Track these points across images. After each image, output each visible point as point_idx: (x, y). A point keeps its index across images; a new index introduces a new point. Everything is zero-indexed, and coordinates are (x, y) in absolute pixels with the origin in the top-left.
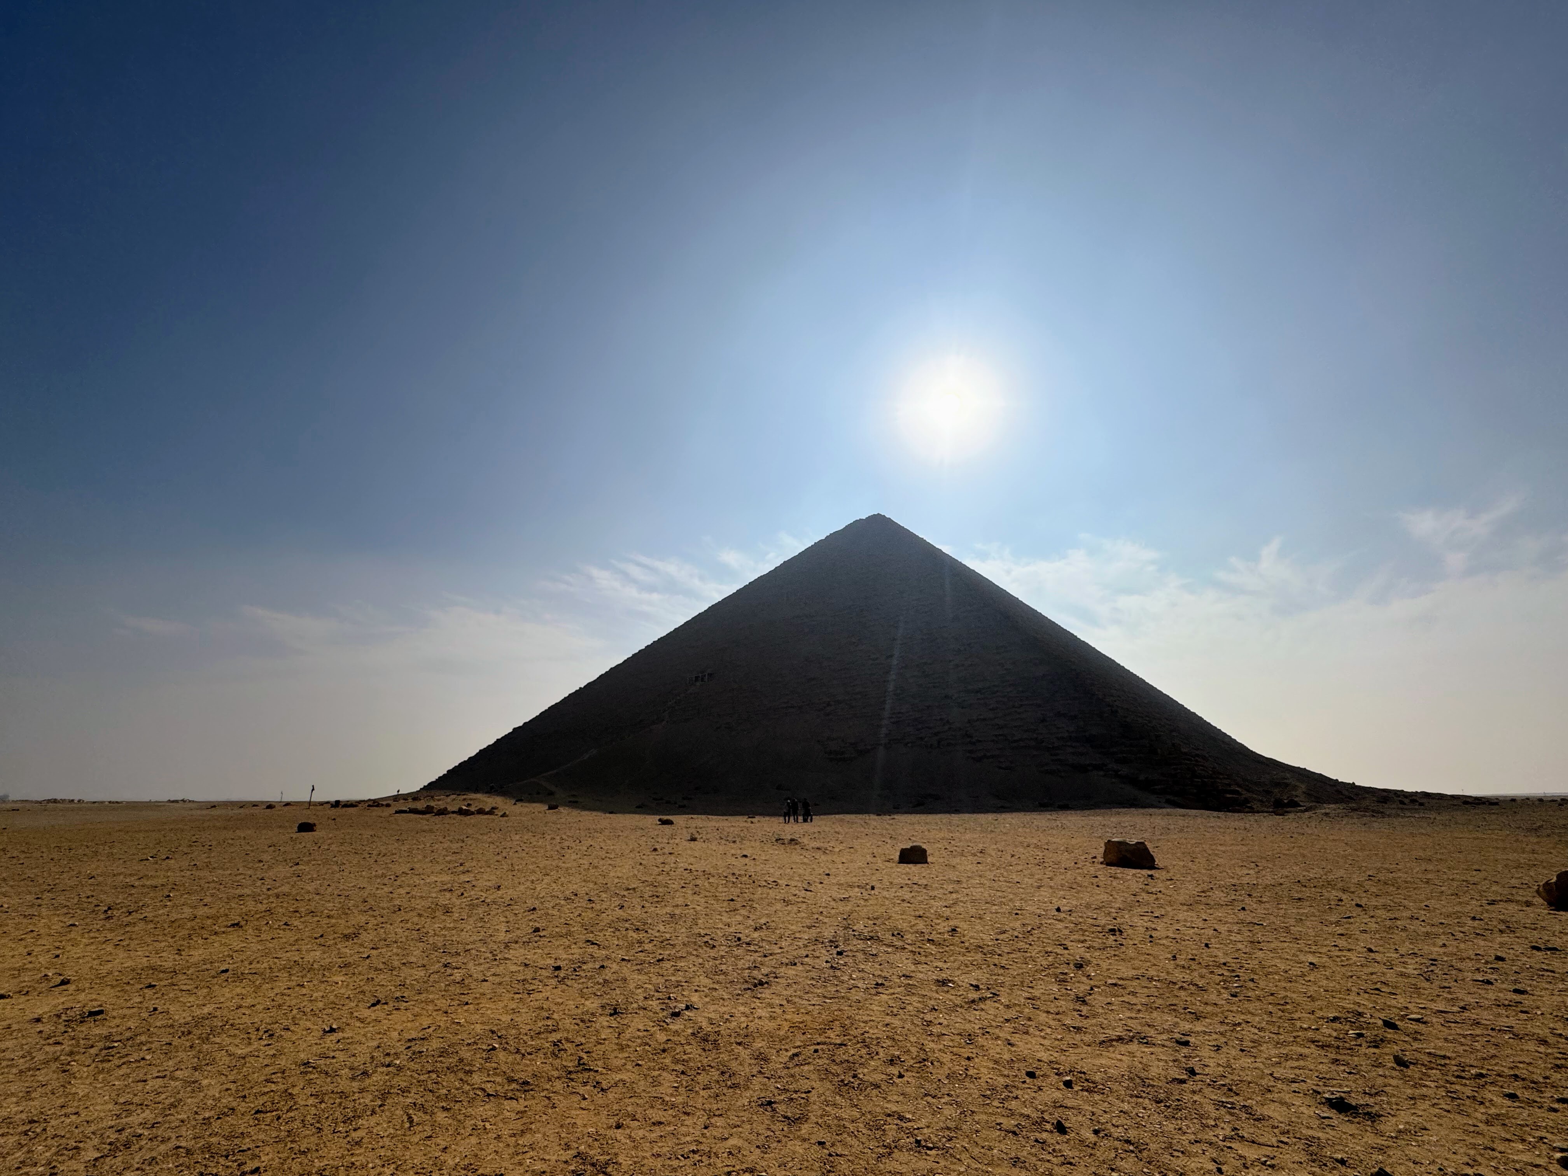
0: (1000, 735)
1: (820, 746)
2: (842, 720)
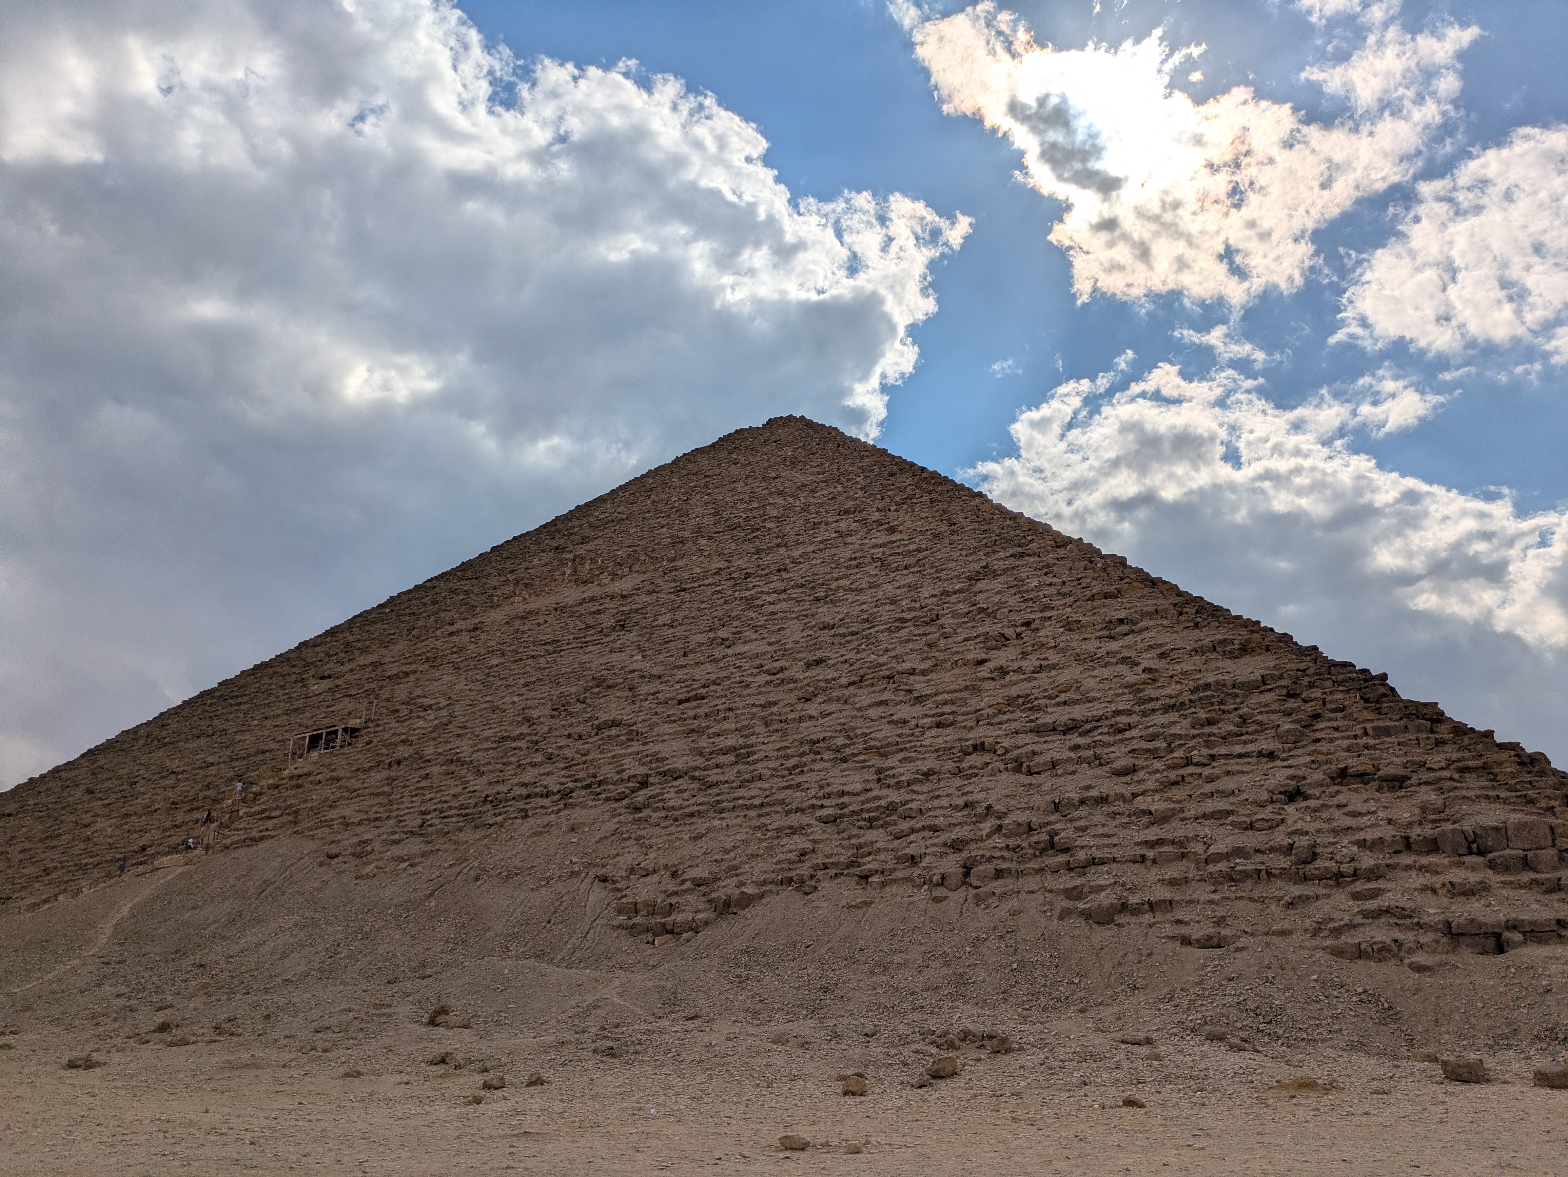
0: (1160, 842)
1: (604, 893)
2: (676, 820)
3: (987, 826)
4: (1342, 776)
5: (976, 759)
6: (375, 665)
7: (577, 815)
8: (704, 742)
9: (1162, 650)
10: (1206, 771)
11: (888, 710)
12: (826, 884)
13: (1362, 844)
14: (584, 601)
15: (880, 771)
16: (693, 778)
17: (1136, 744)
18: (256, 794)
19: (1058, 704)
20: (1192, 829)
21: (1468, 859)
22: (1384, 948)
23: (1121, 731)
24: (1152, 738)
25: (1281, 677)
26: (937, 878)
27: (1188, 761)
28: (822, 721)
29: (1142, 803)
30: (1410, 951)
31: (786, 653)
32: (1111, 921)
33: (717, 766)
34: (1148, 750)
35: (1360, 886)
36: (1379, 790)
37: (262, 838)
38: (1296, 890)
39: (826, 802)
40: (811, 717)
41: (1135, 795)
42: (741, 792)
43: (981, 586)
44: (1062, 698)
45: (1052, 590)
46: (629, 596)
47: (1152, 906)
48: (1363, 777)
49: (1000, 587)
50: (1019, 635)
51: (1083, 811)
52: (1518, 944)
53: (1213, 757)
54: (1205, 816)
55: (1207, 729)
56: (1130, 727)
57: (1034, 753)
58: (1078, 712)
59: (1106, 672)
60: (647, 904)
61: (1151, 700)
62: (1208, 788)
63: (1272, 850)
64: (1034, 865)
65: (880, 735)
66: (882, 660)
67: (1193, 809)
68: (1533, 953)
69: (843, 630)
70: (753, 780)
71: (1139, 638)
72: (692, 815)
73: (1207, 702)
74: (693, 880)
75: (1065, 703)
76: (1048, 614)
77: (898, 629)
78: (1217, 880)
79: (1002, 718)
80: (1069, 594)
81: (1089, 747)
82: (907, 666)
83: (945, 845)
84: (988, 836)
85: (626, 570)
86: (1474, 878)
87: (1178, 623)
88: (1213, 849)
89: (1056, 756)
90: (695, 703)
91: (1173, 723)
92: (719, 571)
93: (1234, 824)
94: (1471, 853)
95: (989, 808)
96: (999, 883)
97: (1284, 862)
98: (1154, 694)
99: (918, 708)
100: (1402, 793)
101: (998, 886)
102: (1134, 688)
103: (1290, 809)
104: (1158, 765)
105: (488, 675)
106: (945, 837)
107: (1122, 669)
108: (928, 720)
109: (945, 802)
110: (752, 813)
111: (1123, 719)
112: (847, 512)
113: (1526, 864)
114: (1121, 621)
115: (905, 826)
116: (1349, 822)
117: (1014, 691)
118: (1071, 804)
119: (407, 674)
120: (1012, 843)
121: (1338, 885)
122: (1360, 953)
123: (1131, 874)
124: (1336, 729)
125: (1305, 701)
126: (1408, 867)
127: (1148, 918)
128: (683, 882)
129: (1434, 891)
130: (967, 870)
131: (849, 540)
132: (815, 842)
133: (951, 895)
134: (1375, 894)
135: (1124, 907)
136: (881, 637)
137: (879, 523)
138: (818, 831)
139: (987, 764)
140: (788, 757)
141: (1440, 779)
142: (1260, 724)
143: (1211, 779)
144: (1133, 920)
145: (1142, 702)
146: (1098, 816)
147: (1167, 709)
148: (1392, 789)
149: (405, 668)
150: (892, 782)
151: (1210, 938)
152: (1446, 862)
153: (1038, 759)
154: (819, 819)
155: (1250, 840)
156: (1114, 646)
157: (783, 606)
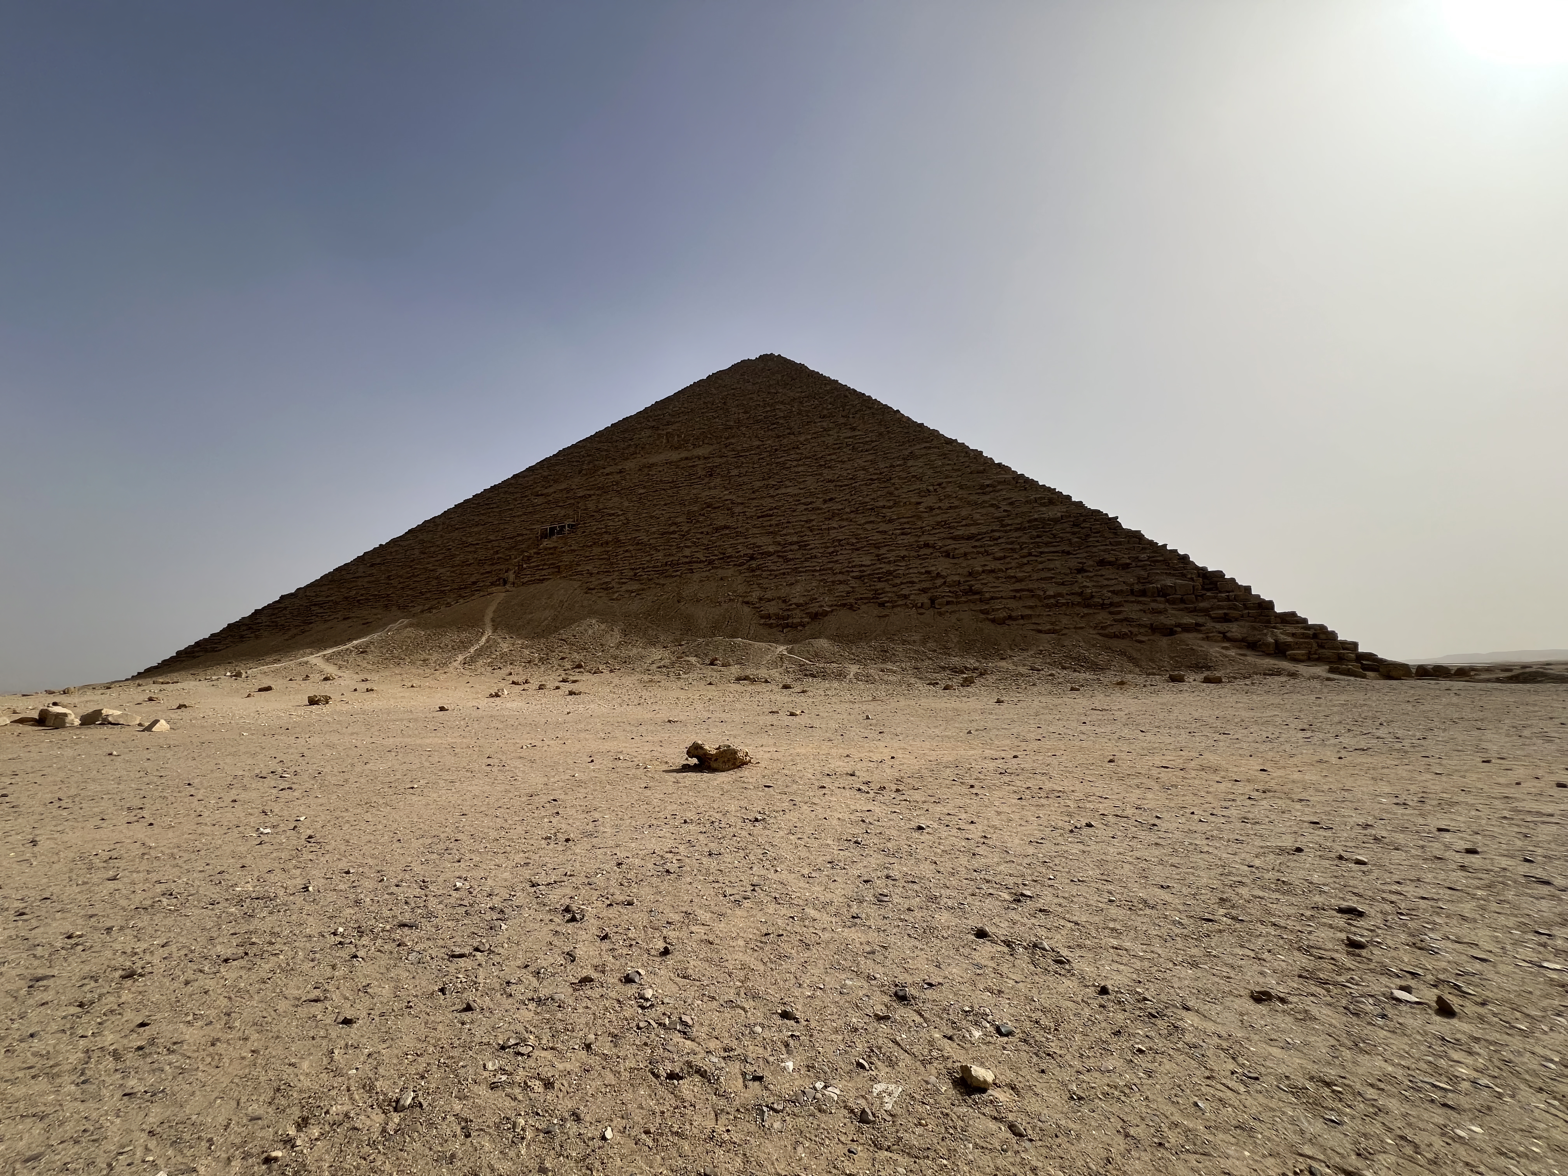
1: (749, 609)
2: (776, 576)
3: (939, 582)
4: (1102, 563)
5: (928, 551)
6: (568, 490)
7: (721, 573)
8: (779, 539)
9: (1010, 501)
10: (1039, 559)
11: (876, 526)
12: (863, 606)
13: (1113, 592)
14: (682, 459)
15: (877, 555)
16: (779, 556)
17: (1004, 546)
18: (528, 557)
19: (962, 526)
20: (1035, 585)
21: (1158, 599)
22: (1126, 634)
23: (996, 539)
24: (1012, 543)
25: (1070, 516)
26: (919, 605)
27: (1030, 554)
28: (840, 530)
29: (1011, 573)
30: (1136, 635)
31: (812, 494)
32: (1004, 623)
33: (791, 550)
34: (1011, 549)
35: (1113, 609)
36: (1118, 569)
37: (544, 579)
38: (1086, 611)
39: (854, 569)
40: (835, 528)
41: (1007, 569)
42: (807, 564)
43: (910, 463)
44: (964, 523)
45: (949, 468)
46: (709, 458)
47: (1023, 617)
48: (1110, 563)
49: (921, 464)
50: (935, 490)
51: (984, 576)
52: (1180, 633)
53: (1042, 553)
54: (1041, 579)
55: (1038, 540)
56: (1000, 537)
57: (955, 549)
58: (973, 530)
59: (984, 511)
60: (775, 614)
61: (1009, 525)
62: (1040, 566)
63: (1073, 594)
64: (963, 599)
65: (874, 538)
66: (867, 500)
67: (1035, 576)
68: (1185, 636)
69: (840, 484)
70: (811, 558)
71: (998, 494)
72: (784, 574)
73: (1036, 528)
74: (795, 604)
75: (966, 525)
76: (950, 480)
77: (870, 484)
78: (1048, 606)
79: (934, 531)
80: (959, 470)
81: (981, 547)
82: (881, 504)
83: (919, 590)
84: (940, 586)
85: (701, 443)
86: (1162, 606)
87: (1016, 487)
88: (1048, 593)
89: (967, 550)
90: (768, 518)
91: (1020, 537)
92: (758, 447)
93: (1055, 583)
94: (1159, 596)
95: (938, 574)
96: (948, 607)
97: (1078, 599)
98: (1010, 522)
99: (890, 525)
100: (1129, 570)
101: (950, 608)
102: (1000, 520)
103: (1079, 576)
104: (1016, 556)
105: (640, 498)
106: (917, 586)
107: (992, 510)
108: (898, 531)
109: (916, 571)
110: (817, 574)
111: (997, 534)
112: (824, 417)
113: (1182, 601)
114: (988, 486)
115: (898, 581)
116: (1106, 582)
117: (939, 519)
118: (977, 572)
119: (590, 496)
120: (952, 589)
121: (1102, 608)
122: (1115, 636)
123: (1012, 604)
124: (1098, 541)
125: (1082, 528)
126: (1132, 602)
127: (1022, 622)
128: (791, 605)
129: (1145, 612)
130: (933, 600)
131: (830, 433)
132: (852, 587)
133: (927, 612)
134: (1120, 612)
135: (1010, 617)
136: (862, 488)
137: (845, 424)
138: (853, 583)
139: (932, 553)
140: (828, 547)
141: (1145, 565)
142: (1062, 538)
143: (1041, 563)
144: (1014, 623)
145: (1003, 526)
146: (990, 578)
147: (1017, 530)
148: (1123, 569)
149: (588, 492)
150: (886, 560)
151: (1049, 630)
152: (1149, 600)
153: (957, 552)
154: (853, 577)
155: (1063, 590)
156: (986, 498)
157: (801, 469)
